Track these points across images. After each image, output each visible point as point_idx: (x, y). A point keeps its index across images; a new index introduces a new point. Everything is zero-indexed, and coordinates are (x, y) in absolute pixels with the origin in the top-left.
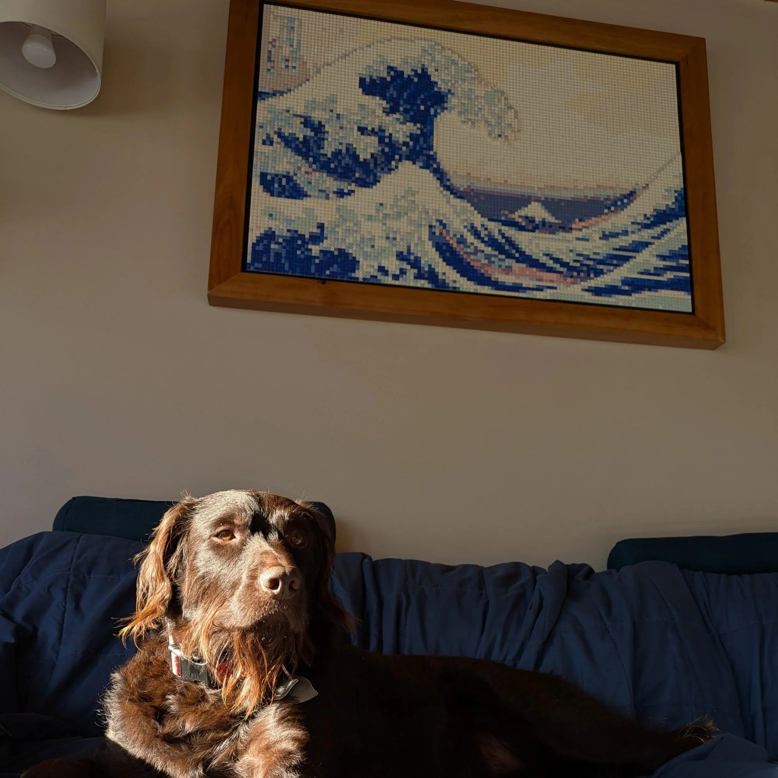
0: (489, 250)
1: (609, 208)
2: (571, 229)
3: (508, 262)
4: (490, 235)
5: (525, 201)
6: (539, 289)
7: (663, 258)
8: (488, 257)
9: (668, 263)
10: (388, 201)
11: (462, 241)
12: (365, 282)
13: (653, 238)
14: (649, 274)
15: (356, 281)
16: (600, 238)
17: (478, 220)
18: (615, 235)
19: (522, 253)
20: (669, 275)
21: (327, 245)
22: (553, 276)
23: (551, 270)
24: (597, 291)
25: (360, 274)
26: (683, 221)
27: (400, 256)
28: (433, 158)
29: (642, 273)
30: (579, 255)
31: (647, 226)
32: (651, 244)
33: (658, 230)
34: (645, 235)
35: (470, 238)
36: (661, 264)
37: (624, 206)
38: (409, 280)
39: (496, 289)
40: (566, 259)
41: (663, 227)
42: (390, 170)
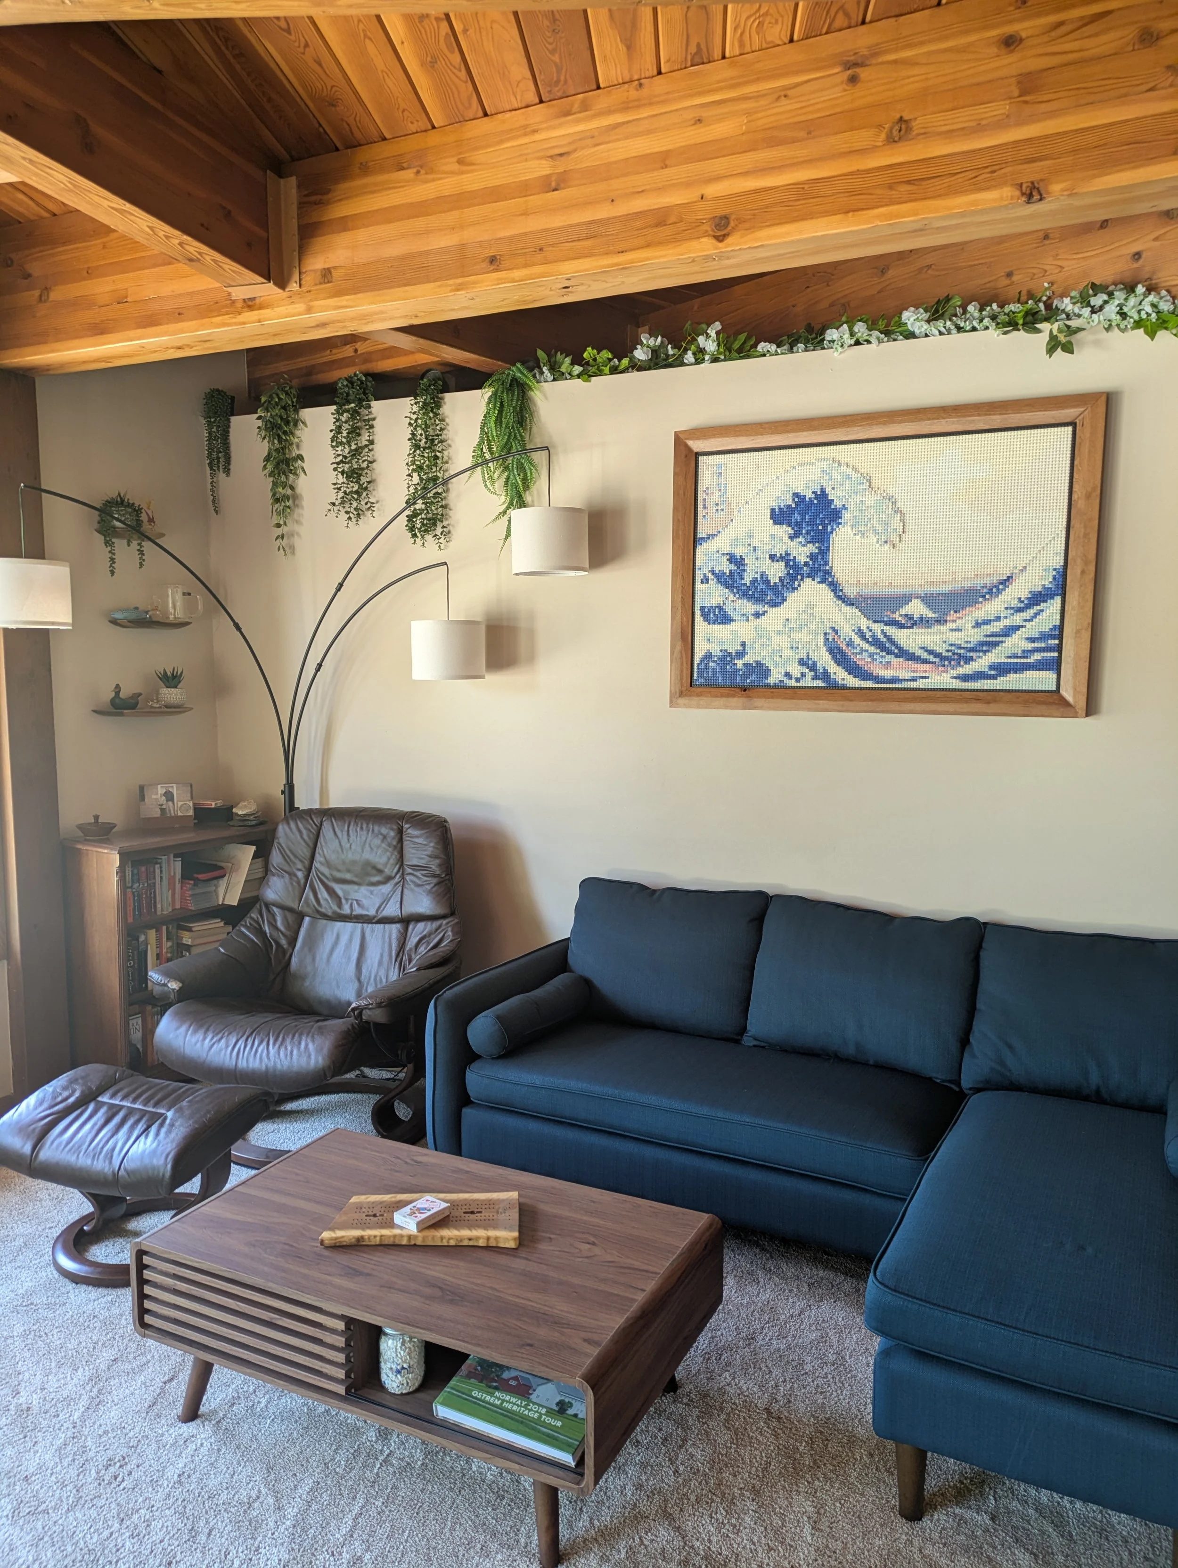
0: (872, 649)
1: (984, 596)
2: (946, 621)
3: (889, 658)
4: (874, 637)
5: (906, 599)
6: (914, 680)
7: (1032, 640)
8: (871, 655)
9: (1036, 645)
10: (792, 616)
11: (850, 644)
12: (776, 686)
13: (1026, 620)
14: (1017, 657)
15: (768, 686)
16: (973, 627)
17: (864, 623)
18: (987, 622)
19: (900, 649)
20: (1037, 656)
21: (749, 659)
22: (927, 667)
23: (925, 661)
24: (965, 678)
25: (771, 680)
26: (1058, 599)
27: (802, 662)
28: (828, 573)
29: (1010, 657)
30: (951, 645)
31: (1020, 610)
32: (1022, 626)
33: (1032, 612)
34: (1018, 619)
35: (857, 640)
36: (1030, 646)
37: (999, 592)
38: (808, 682)
39: (878, 683)
40: (939, 650)
41: (1037, 608)
42: (794, 589)
